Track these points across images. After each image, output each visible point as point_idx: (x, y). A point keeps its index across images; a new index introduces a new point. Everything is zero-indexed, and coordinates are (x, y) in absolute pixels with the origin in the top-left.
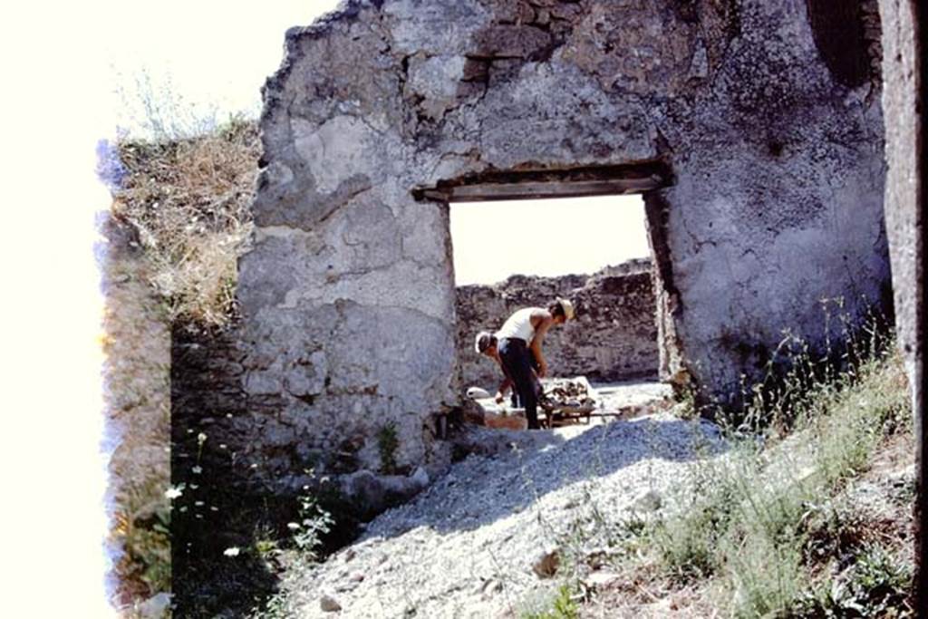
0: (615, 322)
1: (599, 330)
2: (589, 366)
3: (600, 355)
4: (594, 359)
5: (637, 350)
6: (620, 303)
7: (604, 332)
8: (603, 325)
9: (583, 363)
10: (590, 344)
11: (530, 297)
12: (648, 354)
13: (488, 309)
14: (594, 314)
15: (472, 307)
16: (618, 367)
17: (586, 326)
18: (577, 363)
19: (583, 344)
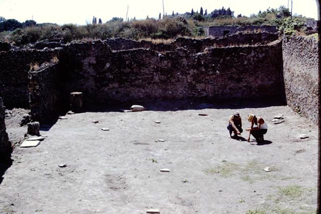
0: (217, 72)
1: (208, 75)
2: (202, 94)
3: (208, 88)
4: (204, 90)
5: (228, 87)
6: (221, 62)
7: (211, 77)
8: (211, 73)
9: (199, 92)
10: (203, 82)
11: (173, 56)
12: (234, 89)
13: (151, 61)
14: (206, 66)
15: (143, 60)
16: (218, 95)
17: (202, 73)
18: (195, 92)
19: (199, 82)
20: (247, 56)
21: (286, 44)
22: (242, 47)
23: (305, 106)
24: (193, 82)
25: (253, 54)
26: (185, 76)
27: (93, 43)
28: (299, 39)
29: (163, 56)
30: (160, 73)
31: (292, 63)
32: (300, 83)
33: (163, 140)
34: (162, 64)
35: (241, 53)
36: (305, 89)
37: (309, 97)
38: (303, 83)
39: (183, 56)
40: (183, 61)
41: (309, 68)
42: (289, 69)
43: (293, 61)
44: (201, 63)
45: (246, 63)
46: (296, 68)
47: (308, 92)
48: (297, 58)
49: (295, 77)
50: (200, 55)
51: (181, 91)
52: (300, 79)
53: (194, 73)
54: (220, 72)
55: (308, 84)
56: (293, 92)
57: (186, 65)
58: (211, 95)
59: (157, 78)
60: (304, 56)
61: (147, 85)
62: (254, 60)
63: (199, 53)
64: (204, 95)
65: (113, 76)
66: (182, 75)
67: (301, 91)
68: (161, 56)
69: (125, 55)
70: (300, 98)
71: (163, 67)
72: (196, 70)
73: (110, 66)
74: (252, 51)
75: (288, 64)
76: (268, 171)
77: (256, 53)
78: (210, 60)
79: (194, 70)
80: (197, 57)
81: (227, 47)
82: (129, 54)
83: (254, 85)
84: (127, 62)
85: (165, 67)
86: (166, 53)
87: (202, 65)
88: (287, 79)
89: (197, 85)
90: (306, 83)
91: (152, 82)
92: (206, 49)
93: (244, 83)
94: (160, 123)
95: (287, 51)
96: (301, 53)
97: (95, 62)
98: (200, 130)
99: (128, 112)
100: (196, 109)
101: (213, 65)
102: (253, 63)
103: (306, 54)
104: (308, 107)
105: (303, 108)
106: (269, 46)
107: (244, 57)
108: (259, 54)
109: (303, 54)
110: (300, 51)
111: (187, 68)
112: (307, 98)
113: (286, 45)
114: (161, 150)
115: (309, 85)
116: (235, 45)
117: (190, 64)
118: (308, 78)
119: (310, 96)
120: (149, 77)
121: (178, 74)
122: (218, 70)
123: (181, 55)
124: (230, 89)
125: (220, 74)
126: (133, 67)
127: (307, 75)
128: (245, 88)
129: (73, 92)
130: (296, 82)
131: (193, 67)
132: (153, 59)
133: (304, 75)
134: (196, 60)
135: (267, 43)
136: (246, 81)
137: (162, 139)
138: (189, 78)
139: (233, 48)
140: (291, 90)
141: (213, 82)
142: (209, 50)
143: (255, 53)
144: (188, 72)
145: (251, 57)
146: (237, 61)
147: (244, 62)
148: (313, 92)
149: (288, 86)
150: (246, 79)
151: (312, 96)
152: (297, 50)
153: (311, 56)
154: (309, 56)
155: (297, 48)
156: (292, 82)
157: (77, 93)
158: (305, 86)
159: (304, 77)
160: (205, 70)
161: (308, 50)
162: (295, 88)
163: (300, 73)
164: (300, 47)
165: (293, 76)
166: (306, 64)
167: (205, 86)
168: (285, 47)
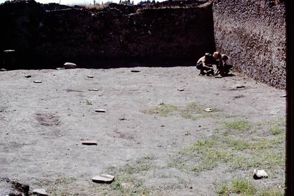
20: (178, 17)
21: (217, 4)
22: (173, 8)
23: (238, 61)
24: (125, 42)
25: (184, 15)
26: (117, 36)
27: (27, 2)
29: (96, 16)
30: (92, 33)
31: (224, 21)
32: (232, 39)
33: (97, 90)
34: (95, 24)
35: (172, 14)
36: (238, 44)
37: (242, 51)
38: (236, 39)
39: (116, 16)
41: (242, 23)
42: (220, 28)
43: (225, 19)
44: (134, 23)
45: (177, 23)
46: (228, 25)
47: (242, 46)
48: (228, 16)
49: (227, 35)
50: (133, 15)
51: (114, 50)
52: (232, 35)
53: (127, 33)
54: (151, 33)
55: (241, 38)
56: (225, 49)
57: (118, 25)
58: (142, 55)
59: (90, 38)
60: (237, 11)
61: (80, 44)
62: (185, 21)
63: (132, 14)
64: (136, 55)
65: (46, 35)
66: (114, 35)
67: (234, 47)
68: (94, 15)
69: (58, 15)
70: (232, 54)
71: (95, 27)
72: (128, 30)
73: (43, 25)
74: (184, 12)
75: (219, 23)
76: (209, 112)
77: (187, 14)
78: (142, 20)
79: (126, 30)
80: (129, 17)
81: (159, 8)
82: (63, 14)
83: (185, 45)
84: (61, 21)
85: (98, 27)
86: (99, 13)
87: (134, 25)
88: (218, 39)
89: (129, 45)
90: (240, 38)
91: (85, 42)
92: (138, 10)
93: (175, 43)
94: (93, 77)
95: (218, 11)
96: (233, 9)
97: (29, 21)
98: (133, 83)
99: (60, 69)
100: (128, 67)
101: (145, 25)
102: (184, 24)
103: (239, 9)
104: (241, 62)
105: (236, 64)
106: (200, 8)
107: (175, 18)
108: (190, 15)
109: (235, 10)
110: (233, 7)
111: (120, 28)
112: (240, 52)
113: (216, 6)
114: (95, 96)
115: (243, 39)
116: (167, 7)
117: (122, 24)
118: (242, 32)
119: (244, 50)
120: (82, 36)
121: (111, 33)
122: (150, 31)
123: (114, 15)
124: (162, 49)
125: (151, 34)
126: (66, 27)
127: (240, 29)
128: (176, 49)
129: (6, 50)
130: (228, 38)
131: (126, 27)
132: (86, 19)
133: (237, 30)
134: (129, 20)
135: (197, 5)
137: (95, 88)
138: (121, 38)
139: (165, 9)
140: (223, 48)
141: (145, 42)
142: (141, 11)
144: (120, 32)
145: (182, 18)
146: (168, 22)
147: (175, 23)
148: (247, 45)
149: (219, 45)
150: (177, 40)
151: (246, 50)
152: (229, 8)
153: (244, 10)
154: (242, 11)
155: (229, 6)
156: (223, 41)
157: (10, 51)
158: (239, 40)
159: (237, 32)
160: (137, 30)
161: (241, 5)
162: (227, 45)
163: (232, 29)
164: (232, 4)
165: (224, 34)
166: (240, 19)
167: (137, 46)
168: (216, 8)
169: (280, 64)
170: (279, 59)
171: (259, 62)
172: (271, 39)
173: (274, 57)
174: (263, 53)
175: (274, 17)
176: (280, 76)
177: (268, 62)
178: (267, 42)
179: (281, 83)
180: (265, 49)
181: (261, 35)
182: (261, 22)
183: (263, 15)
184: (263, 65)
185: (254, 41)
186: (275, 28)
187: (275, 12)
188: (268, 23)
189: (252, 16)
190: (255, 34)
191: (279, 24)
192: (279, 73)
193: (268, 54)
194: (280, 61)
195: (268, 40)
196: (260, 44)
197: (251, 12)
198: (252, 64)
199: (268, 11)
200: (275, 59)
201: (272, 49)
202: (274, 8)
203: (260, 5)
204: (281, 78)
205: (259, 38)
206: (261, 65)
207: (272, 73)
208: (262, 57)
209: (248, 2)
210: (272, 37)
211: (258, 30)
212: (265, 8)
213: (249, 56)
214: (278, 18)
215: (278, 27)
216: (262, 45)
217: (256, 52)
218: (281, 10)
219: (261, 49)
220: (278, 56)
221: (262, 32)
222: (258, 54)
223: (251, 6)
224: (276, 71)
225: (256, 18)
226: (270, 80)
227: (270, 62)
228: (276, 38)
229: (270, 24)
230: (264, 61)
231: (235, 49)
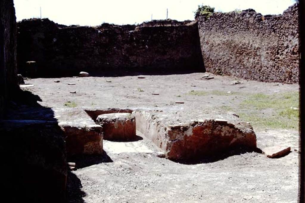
1: (139, 49)
2: (133, 65)
3: (139, 60)
4: (136, 62)
5: (155, 59)
6: (149, 38)
7: (142, 51)
8: (141, 47)
9: (131, 63)
10: (135, 55)
11: (110, 33)
12: (160, 61)
14: (137, 41)
15: (85, 36)
16: (147, 65)
17: (134, 47)
18: (128, 63)
19: (132, 55)
20: (170, 34)
21: (204, 23)
22: (166, 27)
23: (227, 67)
24: (126, 55)
25: (175, 32)
26: (120, 49)
27: (42, 21)
28: (220, 15)
29: (102, 33)
30: (99, 47)
31: (212, 36)
32: (221, 50)
34: (101, 40)
35: (165, 31)
36: (227, 53)
37: (232, 58)
38: (224, 49)
39: (118, 33)
40: (118, 37)
41: (231, 36)
42: (207, 42)
43: (213, 34)
44: (134, 39)
45: (169, 39)
46: (216, 39)
47: (231, 54)
48: (217, 31)
49: (215, 47)
50: (133, 32)
51: (117, 62)
52: (220, 47)
53: (128, 47)
54: (148, 47)
55: (230, 48)
56: (213, 59)
57: (121, 41)
58: (141, 66)
59: (97, 51)
60: (225, 27)
61: (88, 57)
62: (175, 37)
63: (131, 31)
64: (136, 66)
65: (59, 49)
66: (117, 49)
67: (223, 56)
68: (100, 32)
69: (69, 32)
70: (221, 62)
71: (102, 42)
72: (129, 45)
73: (56, 41)
74: (175, 29)
75: (206, 38)
78: (141, 36)
79: (127, 45)
80: (130, 34)
81: (154, 26)
82: (74, 31)
83: (176, 57)
84: (72, 37)
85: (104, 42)
86: (105, 30)
87: (134, 41)
88: (205, 51)
89: (130, 57)
90: (228, 48)
91: (93, 55)
92: (137, 27)
93: (168, 56)
94: (111, 82)
95: (204, 28)
96: (221, 26)
97: (44, 37)
99: (77, 77)
101: (143, 41)
102: (175, 39)
103: (227, 26)
104: (231, 67)
105: (225, 69)
106: (188, 26)
107: (168, 34)
108: (180, 32)
109: (224, 26)
110: (221, 24)
111: (122, 43)
112: (229, 60)
115: (232, 48)
116: (160, 25)
117: (124, 39)
118: (231, 43)
119: (233, 57)
120: (90, 50)
121: (115, 48)
122: (147, 45)
123: (118, 32)
124: (157, 60)
125: (148, 48)
126: (76, 42)
127: (229, 41)
128: (169, 60)
129: (28, 61)
130: (216, 50)
131: (127, 42)
132: (93, 36)
134: (129, 36)
135: (185, 24)
136: (169, 54)
138: (123, 51)
139: (159, 27)
140: (211, 58)
141: (143, 55)
142: (140, 29)
143: (176, 31)
144: (123, 46)
145: (174, 34)
146: (162, 37)
147: (168, 38)
148: (236, 53)
149: (206, 56)
150: (170, 53)
151: (235, 57)
152: (217, 25)
153: (233, 26)
154: (231, 26)
155: (217, 23)
156: (211, 52)
157: (33, 62)
158: (227, 50)
159: (226, 43)
160: (137, 45)
161: (230, 22)
162: (215, 55)
163: (221, 42)
164: (220, 22)
165: (212, 47)
166: (228, 33)
167: (137, 58)
168: (202, 26)
169: (269, 64)
170: (268, 60)
171: (249, 65)
172: (261, 46)
173: (263, 59)
174: (253, 58)
175: (262, 29)
176: (269, 73)
177: (258, 63)
178: (256, 48)
179: (271, 78)
180: (254, 54)
181: (251, 44)
182: (250, 34)
183: (252, 28)
184: (252, 67)
185: (244, 49)
186: (264, 37)
187: (263, 26)
188: (257, 34)
189: (241, 30)
190: (245, 43)
191: (267, 34)
192: (268, 71)
193: (257, 58)
194: (269, 61)
195: (257, 47)
196: (250, 51)
197: (240, 26)
198: (242, 67)
199: (256, 25)
200: (264, 60)
201: (261, 53)
202: (262, 22)
203: (248, 21)
204: (270, 74)
205: (249, 46)
206: (251, 67)
207: (261, 71)
208: (251, 61)
209: (237, 19)
210: (261, 44)
211: (248, 40)
212: (254, 23)
213: (238, 61)
214: (266, 30)
215: (266, 37)
216: (252, 52)
217: (246, 57)
218: (268, 23)
219: (251, 55)
220: (266, 58)
221: (251, 41)
222: (248, 59)
223: (239, 22)
224: (265, 70)
225: (245, 31)
226: (260, 77)
227: (259, 63)
228: (265, 45)
229: (259, 34)
230: (253, 64)
231: (224, 58)
